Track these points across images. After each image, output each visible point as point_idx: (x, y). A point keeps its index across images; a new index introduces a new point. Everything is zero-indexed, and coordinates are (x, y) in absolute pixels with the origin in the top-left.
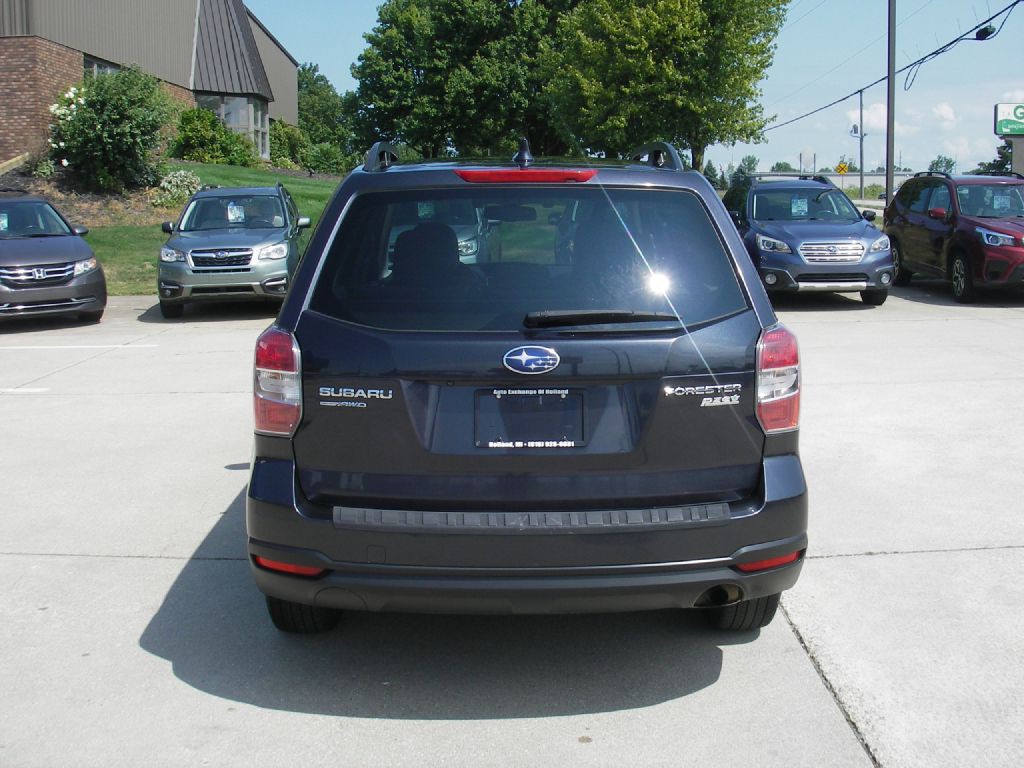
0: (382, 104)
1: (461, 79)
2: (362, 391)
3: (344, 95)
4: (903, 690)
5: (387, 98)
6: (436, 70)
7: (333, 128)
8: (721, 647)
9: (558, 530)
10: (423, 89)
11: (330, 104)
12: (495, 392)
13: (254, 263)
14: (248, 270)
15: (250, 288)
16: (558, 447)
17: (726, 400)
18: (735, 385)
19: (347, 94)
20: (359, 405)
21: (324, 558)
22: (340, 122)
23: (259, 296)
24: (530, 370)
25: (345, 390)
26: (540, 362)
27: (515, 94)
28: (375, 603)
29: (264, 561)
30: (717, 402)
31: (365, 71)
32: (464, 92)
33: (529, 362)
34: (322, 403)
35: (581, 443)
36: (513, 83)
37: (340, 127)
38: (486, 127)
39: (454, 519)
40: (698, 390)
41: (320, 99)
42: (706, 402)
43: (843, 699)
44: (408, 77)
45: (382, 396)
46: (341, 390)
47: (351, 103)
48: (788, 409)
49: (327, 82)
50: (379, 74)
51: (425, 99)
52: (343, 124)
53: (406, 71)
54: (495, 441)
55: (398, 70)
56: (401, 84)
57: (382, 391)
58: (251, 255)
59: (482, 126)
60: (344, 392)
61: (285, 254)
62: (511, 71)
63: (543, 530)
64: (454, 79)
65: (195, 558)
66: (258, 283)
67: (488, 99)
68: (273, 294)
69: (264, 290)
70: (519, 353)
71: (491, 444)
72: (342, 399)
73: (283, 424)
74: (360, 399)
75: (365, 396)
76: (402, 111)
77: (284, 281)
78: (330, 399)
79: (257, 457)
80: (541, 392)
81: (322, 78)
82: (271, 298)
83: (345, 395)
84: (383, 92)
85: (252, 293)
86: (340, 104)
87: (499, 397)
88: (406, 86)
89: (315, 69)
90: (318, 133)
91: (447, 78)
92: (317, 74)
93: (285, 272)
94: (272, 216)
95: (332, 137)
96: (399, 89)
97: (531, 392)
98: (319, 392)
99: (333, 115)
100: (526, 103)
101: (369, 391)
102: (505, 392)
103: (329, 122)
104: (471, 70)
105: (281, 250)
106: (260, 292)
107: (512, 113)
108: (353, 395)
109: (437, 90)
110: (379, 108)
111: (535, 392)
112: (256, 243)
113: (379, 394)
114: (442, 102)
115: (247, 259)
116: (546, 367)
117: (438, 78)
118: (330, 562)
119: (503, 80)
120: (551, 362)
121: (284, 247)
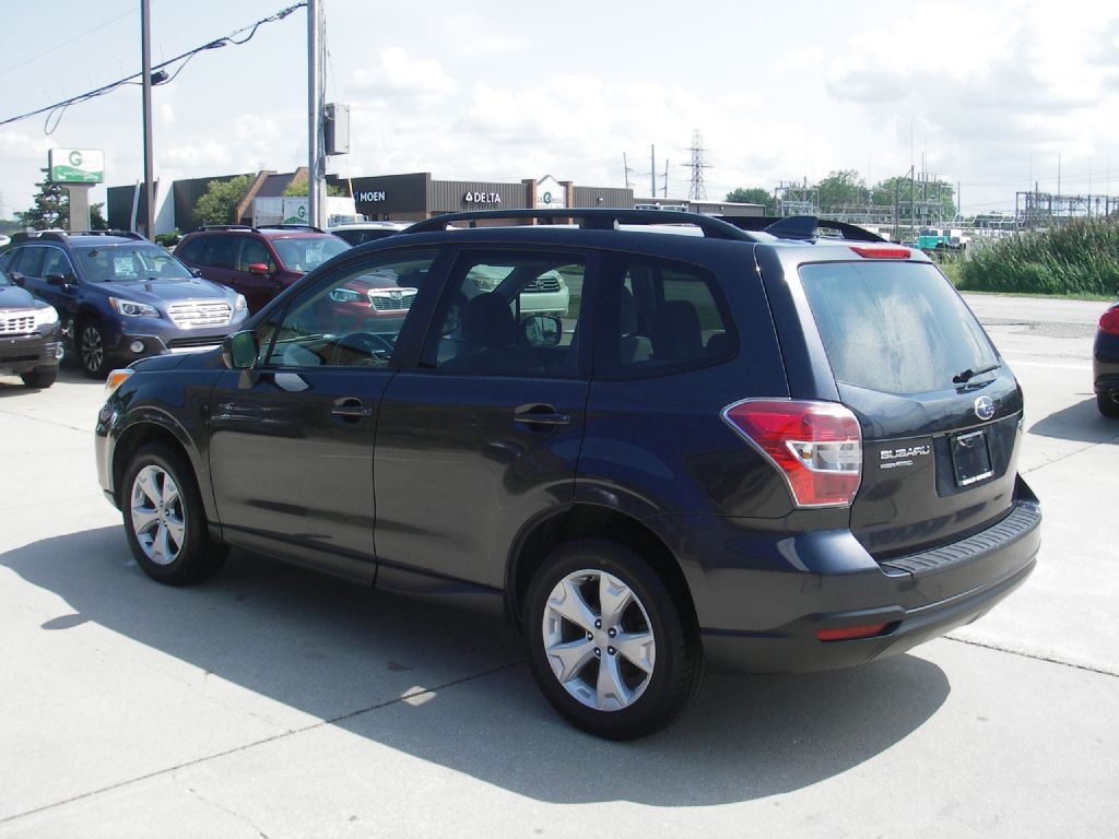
20: (908, 464)
21: (902, 609)
26: (989, 409)
33: (986, 410)
34: (882, 466)
35: (992, 472)
45: (923, 453)
46: (897, 451)
57: (923, 448)
60: (899, 453)
70: (981, 403)
71: (965, 483)
72: (897, 460)
74: (910, 458)
78: (889, 461)
80: (974, 434)
83: (900, 456)
101: (915, 449)
108: (905, 454)
116: (991, 412)
118: (906, 612)
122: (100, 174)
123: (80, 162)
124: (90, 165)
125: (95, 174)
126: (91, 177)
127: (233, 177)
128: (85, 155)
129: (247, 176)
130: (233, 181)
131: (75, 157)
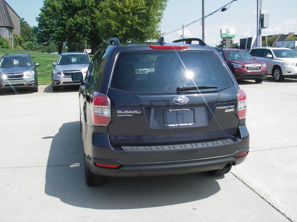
0: (46, 30)
1: (71, 21)
2: (131, 111)
3: (32, 27)
4: (271, 188)
5: (47, 28)
6: (63, 19)
7: (29, 37)
8: (216, 180)
9: (190, 149)
10: (58, 25)
11: (28, 30)
12: (170, 110)
13: (24, 77)
14: (23, 79)
15: (23, 85)
16: (188, 125)
17: (231, 110)
18: (233, 106)
19: (34, 27)
20: (130, 115)
21: (121, 162)
22: (32, 35)
23: (26, 87)
24: (181, 103)
25: (126, 111)
26: (184, 101)
27: (87, 26)
28: (135, 175)
29: (97, 164)
30: (229, 111)
31: (41, 20)
32: (72, 25)
33: (181, 101)
34: (118, 115)
35: (194, 124)
36: (86, 23)
37: (32, 37)
38: (77, 36)
39: (160, 148)
40: (224, 107)
41: (25, 28)
42: (226, 111)
43: (256, 191)
44: (54, 22)
45: (138, 113)
46: (124, 111)
47: (35, 30)
48: (244, 112)
49: (27, 23)
50: (44, 21)
51: (59, 28)
52: (32, 36)
53: (53, 20)
54: (170, 124)
55: (50, 20)
56: (51, 24)
57: (137, 111)
58: (23, 74)
59: (76, 36)
60: (125, 112)
61: (33, 74)
62: (86, 19)
63: (186, 149)
64: (68, 22)
65: (48, 166)
66: (26, 83)
67: (79, 27)
68: (30, 86)
69: (28, 85)
70: (178, 98)
71: (169, 125)
72: (125, 114)
73: (105, 122)
74: (131, 114)
75: (132, 113)
76: (52, 32)
77: (34, 82)
78: (121, 114)
79: (93, 133)
80: (182, 109)
81: (26, 22)
82: (29, 87)
83: (126, 113)
84: (46, 26)
85: (24, 86)
86: (31, 30)
87: (171, 111)
88: (53, 24)
89: (23, 19)
90: (25, 39)
91: (66, 22)
92: (24, 21)
93: (34, 79)
94: (26, 63)
95: (29, 40)
96: (51, 25)
97: (180, 110)
98: (117, 112)
99: (29, 33)
100: (90, 29)
101: (134, 111)
102: (172, 110)
103: (28, 35)
104: (74, 19)
105: (32, 73)
106: (27, 86)
107: (86, 32)
108: (128, 113)
109: (64, 25)
110: (45, 31)
111: (181, 110)
112: (25, 71)
113: (136, 112)
114: (65, 28)
115: (22, 76)
116: (185, 102)
117: (63, 22)
118: (123, 163)
119: (83, 22)
120: (187, 101)
121: (33, 72)
122: (234, 35)
123: (229, 32)
124: (232, 33)
125: (233, 35)
126: (232, 36)
127: (272, 36)
128: (230, 30)
129: (276, 35)
130: (272, 37)
131: (227, 31)
